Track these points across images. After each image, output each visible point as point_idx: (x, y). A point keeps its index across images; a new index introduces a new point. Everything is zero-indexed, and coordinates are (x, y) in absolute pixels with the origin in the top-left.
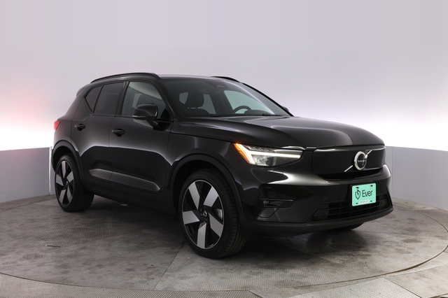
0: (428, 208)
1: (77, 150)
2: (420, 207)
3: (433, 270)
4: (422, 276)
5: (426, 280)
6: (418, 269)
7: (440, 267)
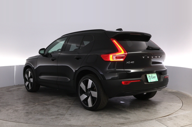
0: (174, 91)
4: (171, 119)
5: (173, 121)
6: (169, 117)
7: (178, 115)
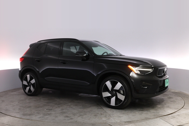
0: (176, 91)
1: (37, 70)
2: (173, 91)
3: (178, 115)
4: (174, 117)
5: (175, 119)
7: (181, 114)
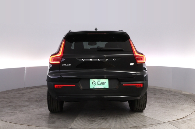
0: (188, 93)
2: (184, 93)
4: (185, 122)
